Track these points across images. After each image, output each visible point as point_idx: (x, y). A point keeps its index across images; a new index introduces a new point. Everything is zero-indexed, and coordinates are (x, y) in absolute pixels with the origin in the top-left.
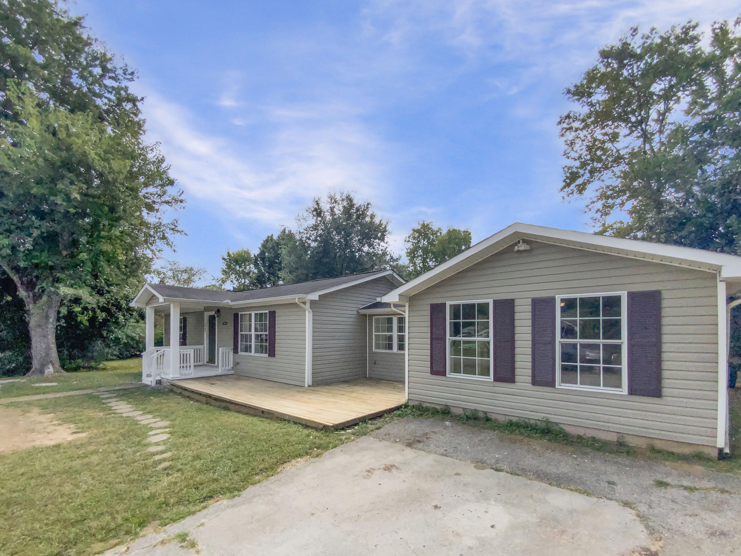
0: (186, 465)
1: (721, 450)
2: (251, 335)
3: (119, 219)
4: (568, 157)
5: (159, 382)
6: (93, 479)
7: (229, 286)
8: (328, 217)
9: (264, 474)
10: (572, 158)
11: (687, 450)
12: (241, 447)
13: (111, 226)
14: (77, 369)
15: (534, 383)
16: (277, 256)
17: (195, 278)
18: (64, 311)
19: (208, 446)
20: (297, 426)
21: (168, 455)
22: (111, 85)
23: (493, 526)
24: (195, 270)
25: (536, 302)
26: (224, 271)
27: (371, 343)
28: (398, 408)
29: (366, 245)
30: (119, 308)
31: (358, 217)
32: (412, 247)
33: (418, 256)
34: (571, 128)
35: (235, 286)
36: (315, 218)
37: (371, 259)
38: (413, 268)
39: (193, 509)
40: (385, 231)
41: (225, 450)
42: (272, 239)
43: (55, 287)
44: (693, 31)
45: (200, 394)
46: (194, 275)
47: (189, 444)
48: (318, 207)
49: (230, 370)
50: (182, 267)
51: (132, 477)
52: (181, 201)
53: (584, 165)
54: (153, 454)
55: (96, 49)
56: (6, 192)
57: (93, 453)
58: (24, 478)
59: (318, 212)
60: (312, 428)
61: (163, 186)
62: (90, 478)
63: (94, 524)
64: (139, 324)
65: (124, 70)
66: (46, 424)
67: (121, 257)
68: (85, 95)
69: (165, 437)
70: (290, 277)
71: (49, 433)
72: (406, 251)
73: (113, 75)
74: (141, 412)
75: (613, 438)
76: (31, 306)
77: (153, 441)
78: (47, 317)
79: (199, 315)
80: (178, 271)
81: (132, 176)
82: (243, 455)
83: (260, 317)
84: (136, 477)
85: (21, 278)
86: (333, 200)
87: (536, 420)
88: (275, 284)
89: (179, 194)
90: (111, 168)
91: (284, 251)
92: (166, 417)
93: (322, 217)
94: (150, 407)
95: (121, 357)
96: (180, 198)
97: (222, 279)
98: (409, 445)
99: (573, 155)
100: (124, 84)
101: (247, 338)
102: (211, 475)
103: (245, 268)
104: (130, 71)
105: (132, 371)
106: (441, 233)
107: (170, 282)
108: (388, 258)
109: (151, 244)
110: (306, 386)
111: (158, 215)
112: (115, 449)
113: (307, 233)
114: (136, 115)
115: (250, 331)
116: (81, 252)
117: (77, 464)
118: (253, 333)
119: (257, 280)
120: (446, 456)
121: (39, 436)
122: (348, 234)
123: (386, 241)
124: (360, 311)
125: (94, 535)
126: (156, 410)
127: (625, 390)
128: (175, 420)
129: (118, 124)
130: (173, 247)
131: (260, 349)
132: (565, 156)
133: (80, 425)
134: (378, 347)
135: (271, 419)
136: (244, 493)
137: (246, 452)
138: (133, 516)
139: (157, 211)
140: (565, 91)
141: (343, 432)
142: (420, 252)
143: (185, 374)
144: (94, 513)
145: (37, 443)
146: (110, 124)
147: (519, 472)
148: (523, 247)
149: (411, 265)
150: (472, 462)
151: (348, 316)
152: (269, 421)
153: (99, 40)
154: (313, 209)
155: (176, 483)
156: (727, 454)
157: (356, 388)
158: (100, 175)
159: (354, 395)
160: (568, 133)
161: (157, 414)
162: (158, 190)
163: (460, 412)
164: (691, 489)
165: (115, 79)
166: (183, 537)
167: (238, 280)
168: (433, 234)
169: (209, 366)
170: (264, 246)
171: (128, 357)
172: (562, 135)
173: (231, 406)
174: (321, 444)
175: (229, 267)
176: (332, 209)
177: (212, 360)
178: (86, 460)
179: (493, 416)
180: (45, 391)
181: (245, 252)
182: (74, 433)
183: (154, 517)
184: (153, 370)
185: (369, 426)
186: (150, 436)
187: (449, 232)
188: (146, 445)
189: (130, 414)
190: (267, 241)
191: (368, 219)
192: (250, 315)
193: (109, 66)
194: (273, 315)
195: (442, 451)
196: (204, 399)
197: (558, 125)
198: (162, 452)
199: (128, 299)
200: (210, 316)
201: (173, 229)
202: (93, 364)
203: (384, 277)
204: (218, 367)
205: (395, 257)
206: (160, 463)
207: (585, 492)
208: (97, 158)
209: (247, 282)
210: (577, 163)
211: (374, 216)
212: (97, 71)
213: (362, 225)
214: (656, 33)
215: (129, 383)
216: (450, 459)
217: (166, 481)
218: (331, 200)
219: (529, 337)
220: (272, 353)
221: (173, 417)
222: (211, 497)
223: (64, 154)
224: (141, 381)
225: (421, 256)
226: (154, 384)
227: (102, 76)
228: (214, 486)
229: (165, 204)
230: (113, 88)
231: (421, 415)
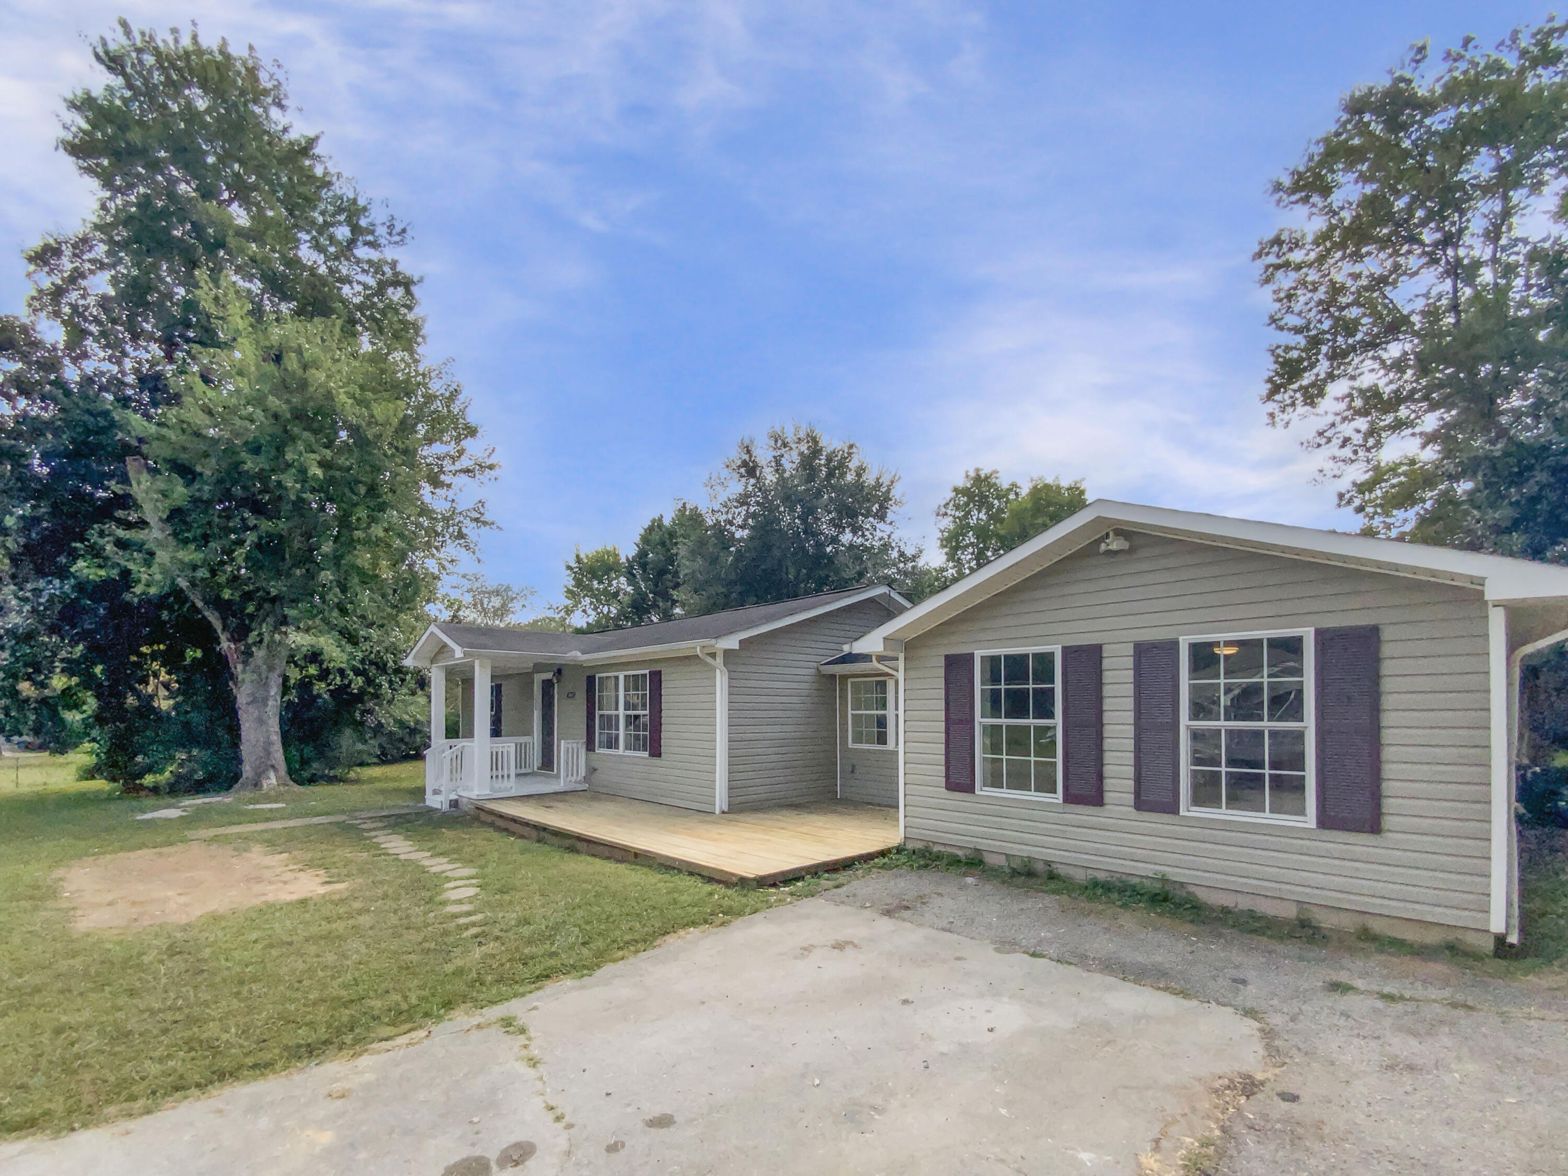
0: (506, 931)
1: (1500, 940)
2: (617, 716)
3: (382, 508)
4: (1281, 328)
5: (455, 804)
6: (368, 947)
7: (579, 620)
8: (770, 477)
9: (632, 948)
10: (1290, 330)
11: (1433, 938)
12: (596, 909)
13: (373, 520)
14: (312, 780)
15: (1140, 804)
16: (671, 560)
17: (515, 606)
18: (295, 675)
19: (543, 906)
20: (693, 878)
21: (478, 917)
22: (366, 257)
23: (991, 1030)
24: (516, 589)
25: (1142, 651)
26: (569, 591)
27: (844, 731)
28: (883, 854)
29: (847, 530)
30: (382, 667)
31: (830, 475)
32: (952, 527)
33: (967, 546)
34: (1287, 264)
35: (590, 620)
36: (744, 480)
37: (859, 558)
38: (954, 571)
39: (521, 990)
40: (887, 499)
41: (570, 912)
42: (660, 526)
43: (280, 633)
44: (1559, 38)
45: (527, 824)
46: (512, 599)
47: (511, 902)
48: (751, 457)
49: (580, 782)
50: (491, 585)
51: (426, 945)
52: (491, 467)
53: (1315, 342)
54: (455, 916)
55: (339, 192)
56: (199, 469)
57: (360, 912)
58: (259, 946)
59: (750, 469)
60: (719, 882)
61: (458, 439)
62: (364, 947)
63: (377, 1004)
64: (415, 698)
65: (389, 227)
66: (278, 871)
67: (387, 574)
68: (323, 281)
69: (472, 891)
70: (694, 600)
71: (285, 883)
72: (940, 535)
73: (370, 238)
74: (429, 854)
75: (1289, 912)
76: (240, 667)
77: (453, 898)
78: (266, 685)
79: (525, 678)
80: (484, 593)
81: (406, 427)
82: (599, 921)
83: (634, 682)
84: (433, 945)
85: (224, 619)
86: (780, 442)
87: (1142, 877)
88: (667, 617)
89: (487, 453)
90: (372, 416)
91: (682, 550)
92: (470, 862)
93: (758, 479)
94: (443, 846)
95: (384, 759)
96: (489, 462)
97: (566, 607)
98: (888, 913)
99: (1292, 320)
100: (389, 254)
101: (610, 722)
102: (547, 946)
103: (610, 585)
104: (398, 229)
105: (405, 785)
106: (1017, 494)
107: (469, 615)
108: (895, 554)
109: (436, 548)
110: (717, 812)
111: (451, 494)
112: (396, 907)
113: (727, 513)
114: (410, 308)
115: (617, 709)
116: (323, 569)
117: (339, 926)
118: (621, 712)
119: (633, 607)
120: (949, 931)
121: (270, 887)
122: (810, 511)
123: (888, 520)
124: (822, 668)
125: (379, 1018)
126: (455, 851)
127: (1310, 819)
128: (486, 866)
129: (381, 330)
130: (478, 554)
131: (634, 744)
132: (1274, 326)
133: (334, 871)
134: (858, 739)
135: (650, 867)
136: (599, 973)
137: (604, 917)
138: (433, 995)
139: (449, 486)
140: (1269, 187)
141: (773, 890)
142: (971, 538)
143: (500, 790)
144: (376, 991)
145: (270, 898)
146: (367, 329)
147: (1074, 960)
148: (1115, 544)
149: (951, 564)
150: (994, 942)
151: (798, 678)
152: (645, 870)
153: (345, 175)
154: (739, 463)
155: (494, 956)
156: (1512, 946)
157: (813, 817)
158: (354, 430)
159: (805, 829)
160: (1280, 274)
161: (455, 856)
162: (451, 448)
163: (1000, 861)
164: (1390, 998)
165: (374, 245)
166: (507, 1023)
167: (595, 609)
168: (999, 498)
169: (543, 775)
170: (645, 539)
171: (394, 761)
172: (1267, 281)
173: (579, 845)
174: (731, 907)
175: (579, 582)
176: (777, 461)
177: (548, 762)
178: (351, 922)
179: (1062, 870)
180: (269, 817)
181: (608, 552)
182: (327, 883)
183: (465, 999)
184: (444, 783)
185: (823, 882)
186: (448, 889)
187: (1035, 491)
188: (444, 903)
189: (413, 856)
190: (650, 529)
191: (850, 477)
192: (617, 678)
193: (363, 222)
194: (656, 677)
195: (944, 923)
196: (534, 833)
197: (1254, 259)
198: (469, 914)
199: (395, 650)
200: (543, 681)
201: (477, 520)
202: (338, 772)
203: (871, 600)
204: (558, 776)
205: (910, 551)
206: (467, 929)
207: (1182, 992)
208: (350, 401)
209: (614, 611)
210: (1301, 340)
211: (864, 470)
212: (343, 232)
213: (839, 490)
214: (1476, 47)
215: (404, 805)
216: (955, 936)
217: (477, 953)
218: (776, 441)
219: (1130, 717)
220: (656, 752)
221: (483, 862)
222: (548, 976)
223: (296, 400)
224: (424, 801)
225: (972, 544)
226: (446, 807)
227: (352, 243)
228: (552, 962)
229: (462, 475)
230: (369, 262)
231: (926, 866)
